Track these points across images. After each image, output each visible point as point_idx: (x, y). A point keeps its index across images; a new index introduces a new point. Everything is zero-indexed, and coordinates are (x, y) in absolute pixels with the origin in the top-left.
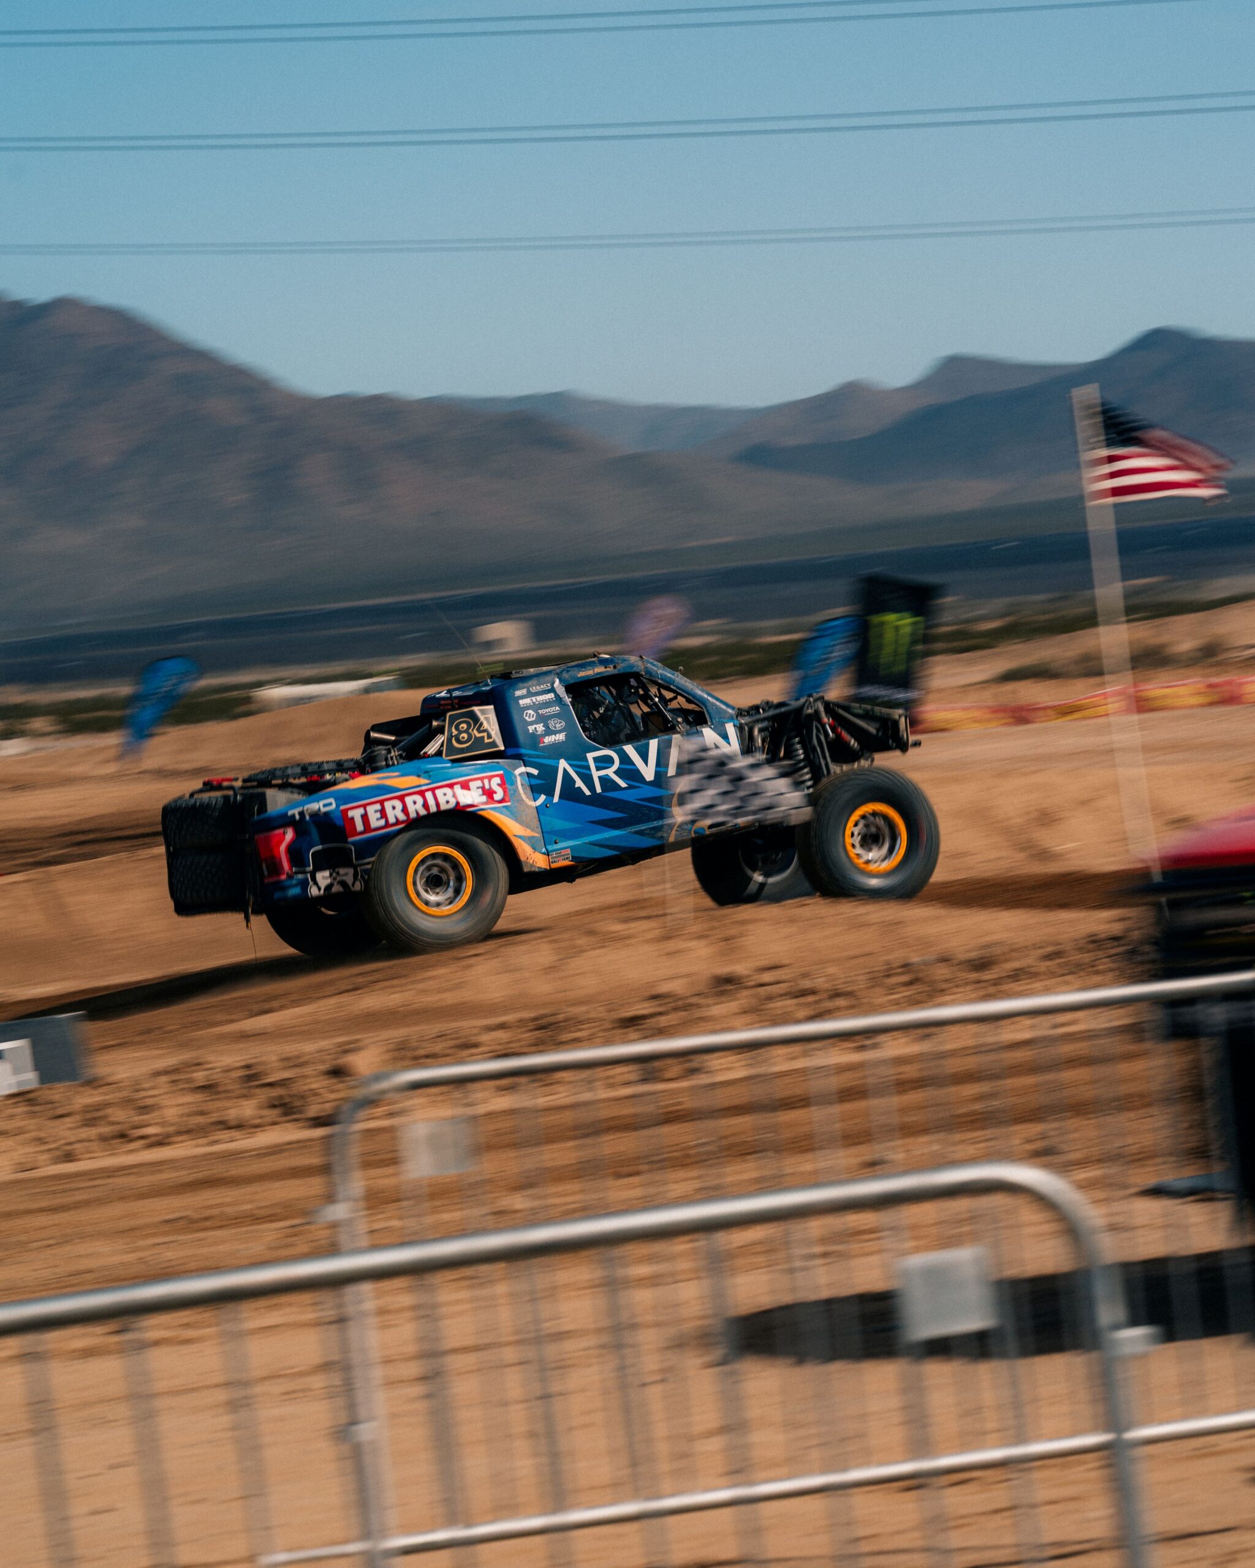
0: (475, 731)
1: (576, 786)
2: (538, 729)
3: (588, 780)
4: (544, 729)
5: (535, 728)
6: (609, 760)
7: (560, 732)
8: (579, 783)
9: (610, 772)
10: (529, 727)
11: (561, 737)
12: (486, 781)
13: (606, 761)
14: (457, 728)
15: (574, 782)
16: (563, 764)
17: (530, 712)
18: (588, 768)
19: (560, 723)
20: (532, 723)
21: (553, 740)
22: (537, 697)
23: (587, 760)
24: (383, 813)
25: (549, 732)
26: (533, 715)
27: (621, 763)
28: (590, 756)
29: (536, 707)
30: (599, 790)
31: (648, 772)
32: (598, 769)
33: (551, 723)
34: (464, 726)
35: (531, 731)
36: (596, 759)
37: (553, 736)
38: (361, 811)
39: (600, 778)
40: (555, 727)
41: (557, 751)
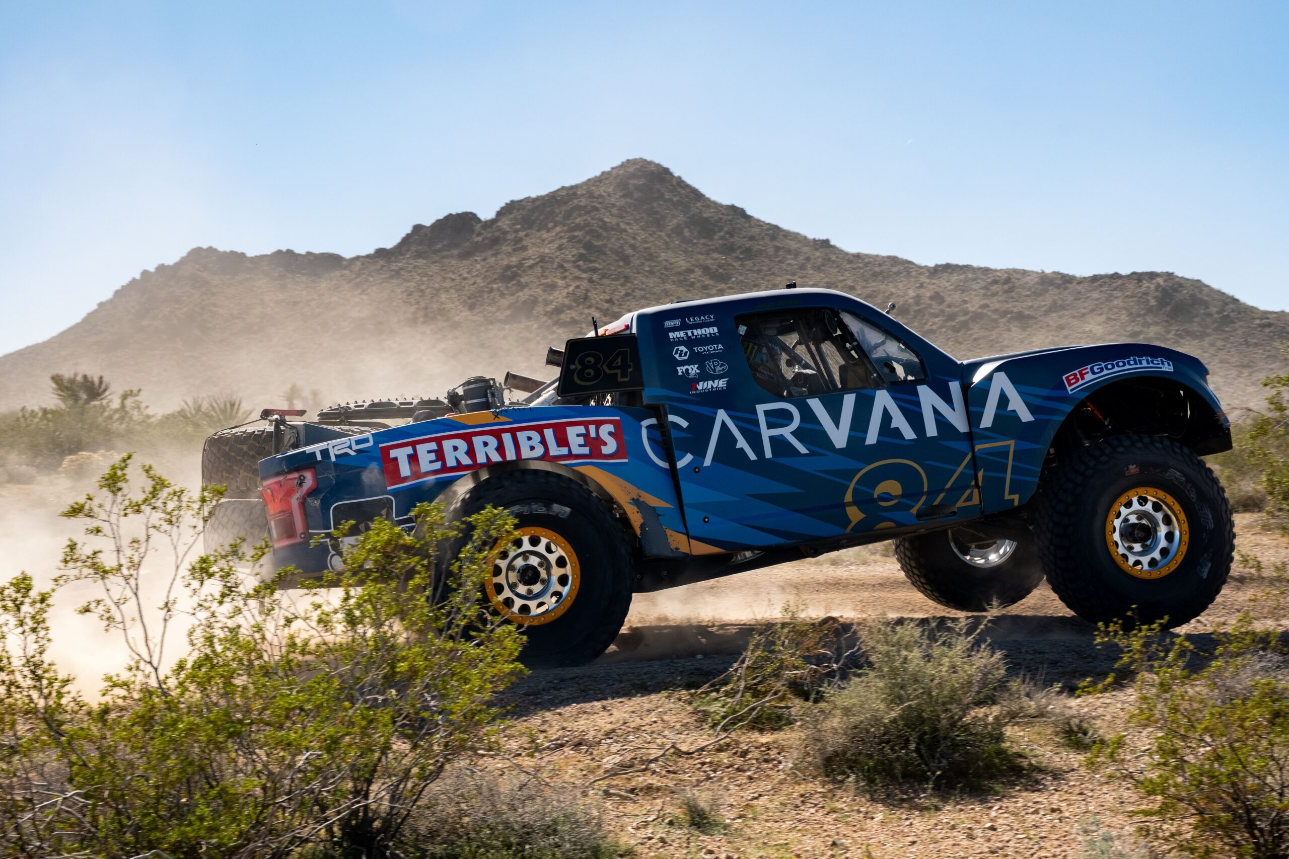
0: (605, 367)
1: (738, 447)
2: (690, 371)
3: (755, 440)
4: (698, 371)
5: (687, 370)
6: (787, 417)
7: (720, 377)
8: (742, 443)
9: (786, 432)
10: (678, 368)
11: (721, 384)
12: (592, 428)
13: (782, 418)
14: (581, 362)
15: (735, 441)
16: (722, 415)
17: (683, 348)
18: (756, 423)
19: (722, 365)
20: (683, 363)
21: (709, 387)
22: (695, 331)
23: (756, 413)
24: (440, 455)
25: (704, 376)
26: (686, 353)
27: (802, 421)
28: (761, 409)
29: (689, 343)
30: (768, 454)
31: (839, 437)
32: (770, 426)
33: (709, 365)
34: (592, 360)
35: (680, 374)
36: (767, 413)
37: (710, 382)
38: (409, 450)
39: (771, 438)
40: (714, 371)
41: (715, 399)
